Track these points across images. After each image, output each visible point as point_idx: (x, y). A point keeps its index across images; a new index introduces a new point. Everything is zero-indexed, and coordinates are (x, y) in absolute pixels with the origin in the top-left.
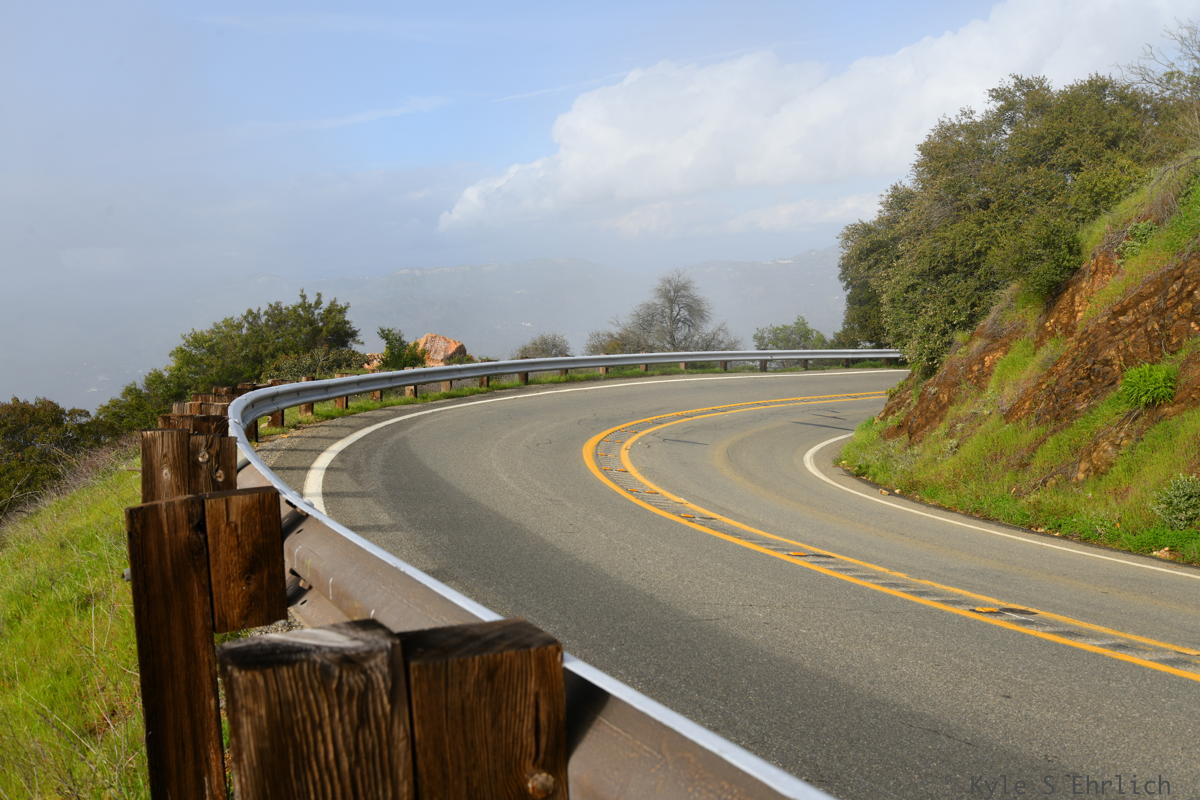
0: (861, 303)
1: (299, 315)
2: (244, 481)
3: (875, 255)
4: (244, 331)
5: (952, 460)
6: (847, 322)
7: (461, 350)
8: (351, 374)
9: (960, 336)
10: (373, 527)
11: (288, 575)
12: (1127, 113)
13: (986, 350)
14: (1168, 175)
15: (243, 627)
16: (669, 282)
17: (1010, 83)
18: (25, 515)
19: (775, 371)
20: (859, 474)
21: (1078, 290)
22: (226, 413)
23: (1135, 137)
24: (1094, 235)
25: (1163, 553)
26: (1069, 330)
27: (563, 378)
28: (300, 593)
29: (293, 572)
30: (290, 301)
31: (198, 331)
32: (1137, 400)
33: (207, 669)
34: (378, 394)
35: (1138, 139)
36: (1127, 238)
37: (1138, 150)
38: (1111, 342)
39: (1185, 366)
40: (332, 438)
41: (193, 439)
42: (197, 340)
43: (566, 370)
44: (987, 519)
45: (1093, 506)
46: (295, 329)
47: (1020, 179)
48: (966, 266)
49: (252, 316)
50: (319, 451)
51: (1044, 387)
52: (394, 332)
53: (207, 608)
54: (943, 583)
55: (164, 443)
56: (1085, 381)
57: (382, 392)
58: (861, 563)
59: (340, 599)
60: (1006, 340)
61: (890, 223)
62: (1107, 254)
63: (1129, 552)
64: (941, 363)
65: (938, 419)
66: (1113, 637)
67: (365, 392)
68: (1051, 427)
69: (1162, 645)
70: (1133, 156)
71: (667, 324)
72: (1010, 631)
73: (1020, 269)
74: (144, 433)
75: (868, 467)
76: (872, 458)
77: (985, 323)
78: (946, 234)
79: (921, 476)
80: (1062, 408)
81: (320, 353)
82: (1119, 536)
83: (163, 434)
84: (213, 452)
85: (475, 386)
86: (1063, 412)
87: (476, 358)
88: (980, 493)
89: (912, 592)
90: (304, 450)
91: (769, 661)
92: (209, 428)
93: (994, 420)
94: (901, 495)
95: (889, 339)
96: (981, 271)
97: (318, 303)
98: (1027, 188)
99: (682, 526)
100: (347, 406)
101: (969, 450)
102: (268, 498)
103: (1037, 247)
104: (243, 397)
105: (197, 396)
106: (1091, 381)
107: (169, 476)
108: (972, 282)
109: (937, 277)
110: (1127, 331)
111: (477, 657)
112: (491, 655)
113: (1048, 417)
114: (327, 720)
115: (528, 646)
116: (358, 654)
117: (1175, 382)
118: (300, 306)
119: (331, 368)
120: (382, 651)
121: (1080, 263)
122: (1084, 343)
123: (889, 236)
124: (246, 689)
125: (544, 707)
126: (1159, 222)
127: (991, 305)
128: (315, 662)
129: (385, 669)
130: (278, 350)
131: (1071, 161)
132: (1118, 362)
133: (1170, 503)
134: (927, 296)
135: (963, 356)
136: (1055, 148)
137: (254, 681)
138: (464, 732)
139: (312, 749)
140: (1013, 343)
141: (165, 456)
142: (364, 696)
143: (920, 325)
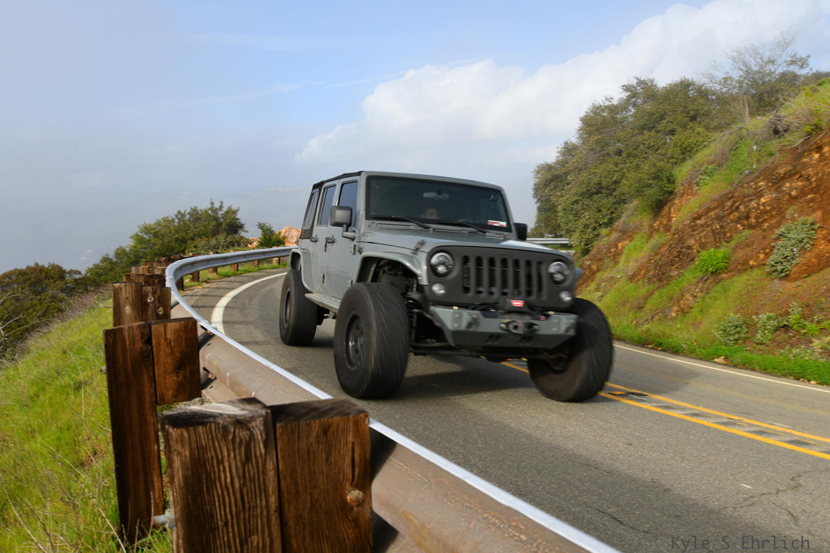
0: (546, 211)
1: (209, 215)
2: (175, 314)
3: (554, 183)
4: (176, 224)
6: (537, 223)
8: (240, 251)
9: (604, 231)
10: (253, 342)
11: (202, 371)
12: (702, 101)
13: (619, 240)
14: (725, 138)
15: (175, 402)
17: (634, 82)
18: (41, 334)
21: (673, 205)
22: (164, 273)
23: (706, 114)
24: (682, 172)
25: (721, 360)
26: (667, 228)
28: (209, 382)
29: (205, 369)
31: (147, 223)
32: (707, 270)
33: (152, 427)
34: (256, 262)
35: (708, 116)
36: (701, 174)
37: (708, 122)
38: (692, 235)
39: (734, 250)
40: (228, 289)
41: (144, 288)
42: (147, 229)
45: (680, 332)
46: (206, 223)
47: (639, 138)
48: (608, 189)
49: (180, 215)
50: (221, 297)
51: (653, 261)
52: (267, 225)
53: (153, 391)
55: (127, 291)
56: (677, 259)
57: (259, 261)
59: (234, 386)
60: (630, 234)
61: (562, 163)
62: (690, 183)
63: (701, 359)
64: (592, 246)
65: (590, 280)
66: (691, 409)
67: (249, 261)
68: (657, 285)
69: (719, 414)
70: (705, 126)
73: (639, 192)
74: (115, 284)
77: (618, 223)
78: (597, 171)
80: (663, 274)
81: (221, 237)
82: (695, 350)
83: (126, 285)
84: (156, 296)
86: (663, 277)
88: (615, 324)
90: (211, 296)
92: (154, 282)
93: (623, 281)
95: (563, 233)
96: (615, 193)
97: (221, 207)
98: (644, 144)
100: (238, 270)
101: (609, 299)
102: (190, 324)
103: (649, 179)
104: (175, 263)
105: (146, 262)
106: (680, 259)
107: (130, 310)
108: (611, 199)
109: (590, 196)
110: (701, 229)
111: (317, 421)
112: (326, 420)
113: (655, 279)
114: (226, 459)
115: (348, 414)
116: (245, 419)
117: (728, 259)
118: (210, 209)
119: (228, 247)
120: (259, 417)
121: (674, 189)
122: (676, 236)
123: (563, 172)
124: (177, 440)
125: (357, 451)
126: (720, 165)
127: (622, 213)
128: (219, 423)
129: (262, 428)
130: (196, 235)
131: (669, 128)
132: (696, 247)
133: (725, 331)
134: (585, 207)
135: (606, 243)
136: (660, 120)
137: (182, 435)
138: (309, 466)
139: (217, 476)
140: (635, 236)
141: (127, 298)
142: (249, 444)
143: (581, 223)
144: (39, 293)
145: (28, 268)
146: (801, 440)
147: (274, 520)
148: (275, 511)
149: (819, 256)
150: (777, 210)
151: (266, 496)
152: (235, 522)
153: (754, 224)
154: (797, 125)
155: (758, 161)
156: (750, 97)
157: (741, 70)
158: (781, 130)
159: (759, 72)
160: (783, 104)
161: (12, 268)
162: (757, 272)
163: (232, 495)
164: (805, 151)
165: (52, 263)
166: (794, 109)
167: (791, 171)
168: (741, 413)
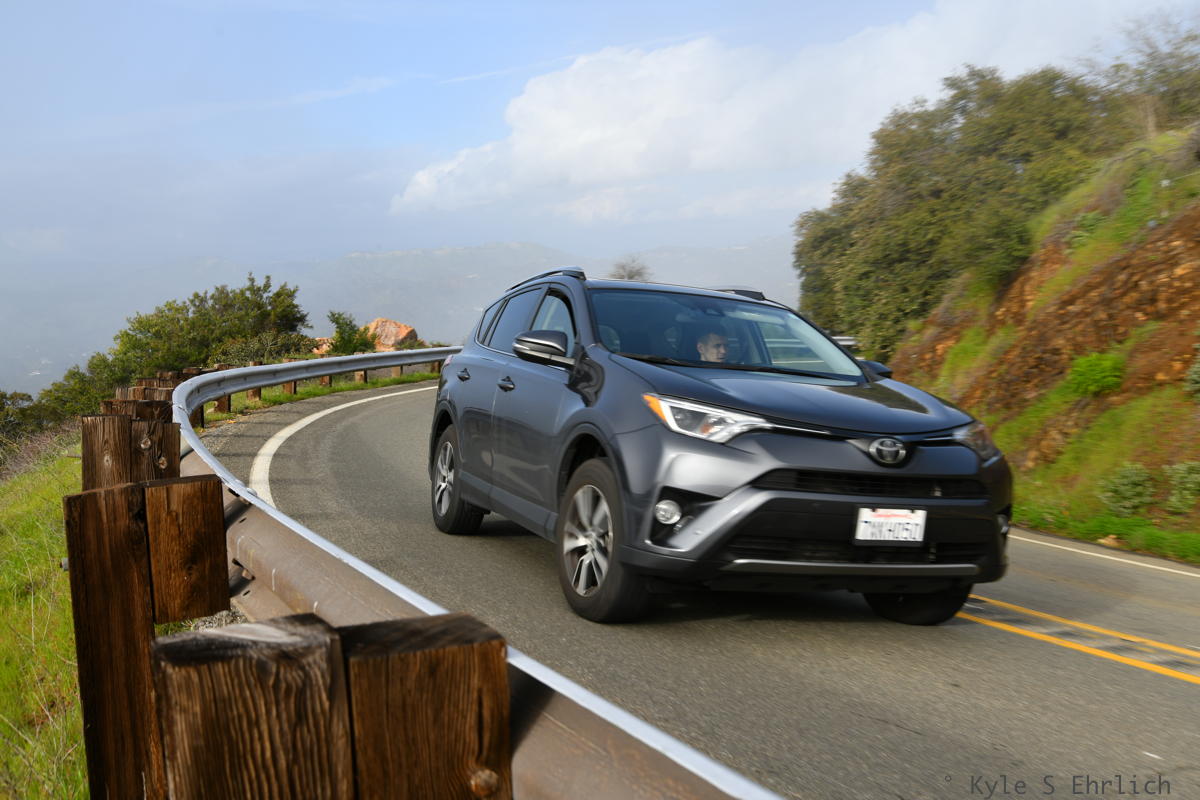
0: (816, 290)
1: (247, 299)
2: (187, 468)
3: (827, 243)
4: (191, 315)
7: (412, 335)
8: (300, 359)
9: (912, 324)
10: (321, 515)
11: (231, 566)
12: (1077, 105)
13: (938, 339)
14: (1116, 167)
15: (184, 618)
16: (623, 267)
17: (962, 72)
21: (1030, 279)
22: (171, 398)
23: (1083, 127)
24: (1045, 225)
25: (1108, 541)
28: (243, 583)
29: (236, 562)
30: (236, 283)
31: (143, 314)
32: (1086, 391)
34: (327, 379)
35: (1087, 130)
36: (1075, 228)
37: (1086, 141)
38: (1060, 331)
39: (1132, 354)
40: (279, 424)
41: (134, 425)
42: (143, 324)
45: (1042, 494)
46: (242, 312)
47: (970, 168)
48: (919, 254)
49: (198, 299)
50: (266, 438)
51: (994, 375)
52: (344, 316)
53: (147, 599)
55: (106, 430)
56: (1034, 370)
57: (331, 377)
59: (283, 591)
60: (956, 329)
61: (842, 210)
62: (1057, 243)
63: (1076, 539)
64: (893, 350)
66: (1060, 625)
67: (314, 377)
68: (1002, 415)
69: (1105, 632)
73: (972, 257)
74: (85, 419)
77: (937, 311)
78: (899, 223)
80: (1013, 396)
81: (268, 337)
82: (1067, 523)
83: (104, 419)
84: (156, 438)
85: (426, 371)
86: (1014, 400)
87: (427, 343)
90: (251, 436)
92: (152, 414)
95: (844, 327)
96: (931, 261)
97: (267, 286)
98: (978, 179)
100: (295, 392)
102: (211, 485)
103: (988, 237)
104: (189, 382)
105: (140, 381)
107: (110, 462)
108: (925, 271)
109: (890, 265)
110: (1074, 321)
111: (419, 653)
112: (433, 651)
113: (998, 405)
114: (264, 717)
115: (471, 641)
116: (296, 650)
117: (1119, 370)
118: (248, 289)
119: (279, 353)
120: (320, 646)
121: (1031, 252)
122: (1033, 333)
123: (843, 223)
124: (180, 686)
125: (487, 703)
126: (1107, 213)
127: (943, 293)
128: (251, 658)
129: (324, 665)
130: (225, 334)
131: (1022, 151)
132: (1067, 351)
133: (1116, 491)
134: (880, 284)
135: (917, 344)
136: (1006, 138)
137: (188, 678)
138: (405, 729)
139: (248, 747)
140: (965, 332)
141: (106, 442)
142: (302, 693)
143: (873, 312)
151: (331, 781)
153: (1164, 312)
155: (1171, 206)
156: (1157, 98)
157: (1142, 51)
159: (1171, 55)
162: (1169, 393)
163: (273, 780)
168: (1143, 631)
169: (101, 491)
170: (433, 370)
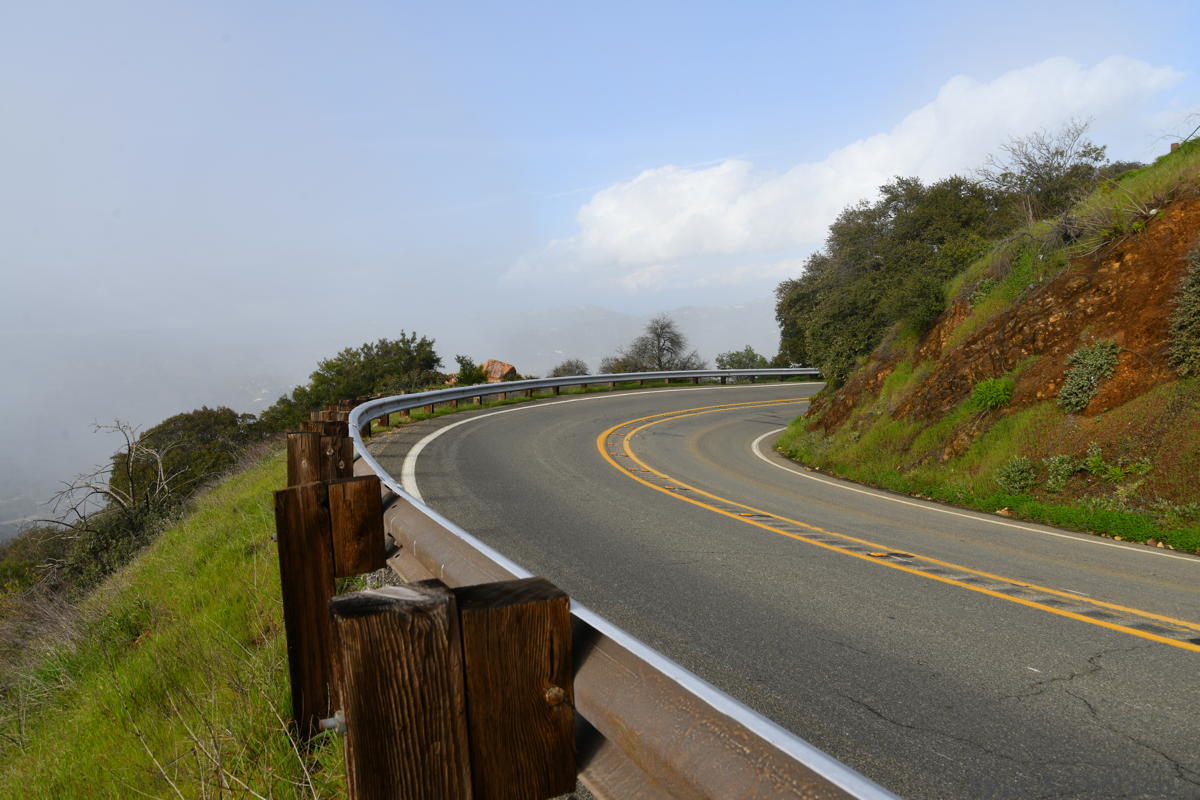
0: (792, 336)
1: (400, 347)
2: (359, 470)
3: (800, 304)
4: (362, 359)
5: (855, 446)
7: (513, 371)
8: (436, 389)
9: (860, 360)
11: (386, 537)
12: (977, 202)
13: (878, 370)
14: (1004, 246)
15: (355, 574)
16: (657, 322)
17: (894, 182)
18: (210, 489)
19: (732, 384)
20: (791, 456)
21: (943, 326)
22: (348, 419)
23: (981, 218)
25: (1003, 512)
27: (584, 390)
28: (394, 549)
29: (389, 535)
30: (393, 337)
31: (328, 359)
32: (985, 404)
34: (454, 402)
35: (983, 220)
36: (976, 290)
37: (983, 228)
38: (965, 363)
39: (1018, 380)
40: (423, 434)
41: (322, 439)
42: (329, 366)
43: (586, 385)
44: (880, 488)
45: (955, 480)
46: (397, 357)
48: (865, 310)
49: (367, 349)
50: (413, 444)
51: (919, 395)
52: (466, 358)
53: (330, 561)
54: (848, 535)
55: (303, 443)
56: (948, 391)
57: (457, 400)
58: (791, 521)
59: (422, 557)
60: (891, 362)
61: (808, 280)
62: (963, 302)
63: (980, 511)
64: (846, 377)
65: (845, 417)
66: (967, 574)
67: (445, 402)
68: (925, 423)
69: (1001, 579)
70: (980, 233)
71: (656, 352)
72: (895, 570)
73: (902, 312)
74: (290, 435)
75: (797, 451)
76: (800, 445)
77: (878, 350)
78: (851, 288)
79: (833, 458)
80: (933, 409)
81: (414, 373)
82: (973, 499)
83: (302, 436)
84: (337, 448)
86: (933, 413)
87: (523, 376)
88: (875, 470)
89: (826, 542)
90: (403, 443)
91: (725, 593)
92: (335, 430)
93: (885, 418)
94: (820, 471)
95: (811, 361)
96: (873, 314)
97: (414, 339)
98: (906, 256)
99: (665, 495)
100: (433, 412)
101: (867, 439)
102: (374, 481)
103: (913, 297)
104: (361, 406)
105: (328, 406)
106: (953, 392)
107: (306, 465)
108: (868, 321)
109: (844, 318)
110: (977, 355)
113: (922, 416)
114: (403, 652)
115: (544, 598)
116: (425, 606)
117: (1011, 391)
118: (401, 341)
119: (422, 384)
120: (442, 603)
121: (944, 308)
122: (948, 364)
123: (810, 290)
124: (346, 632)
125: (556, 641)
126: (999, 279)
127: (882, 337)
128: (395, 612)
129: (445, 616)
130: (385, 372)
131: (937, 237)
132: (971, 377)
133: (1008, 477)
134: (837, 332)
135: (863, 373)
136: (925, 227)
138: (500, 659)
139: (393, 672)
140: (898, 364)
141: (303, 451)
142: (430, 635)
143: (832, 352)
144: (208, 442)
145: (196, 412)
146: (1102, 611)
147: (460, 722)
148: (461, 713)
149: (1122, 386)
150: (1070, 332)
151: (450, 695)
152: (415, 726)
153: (1041, 348)
154: (1092, 228)
155: (1045, 273)
156: (1034, 196)
157: (1024, 164)
158: (1072, 235)
159: (1044, 166)
160: (1074, 204)
161: (178, 414)
162: (1046, 406)
163: (410, 695)
164: (1102, 260)
165: (221, 406)
166: (1089, 208)
167: (1084, 284)
168: (1028, 578)
169: (299, 487)
170: (526, 395)
